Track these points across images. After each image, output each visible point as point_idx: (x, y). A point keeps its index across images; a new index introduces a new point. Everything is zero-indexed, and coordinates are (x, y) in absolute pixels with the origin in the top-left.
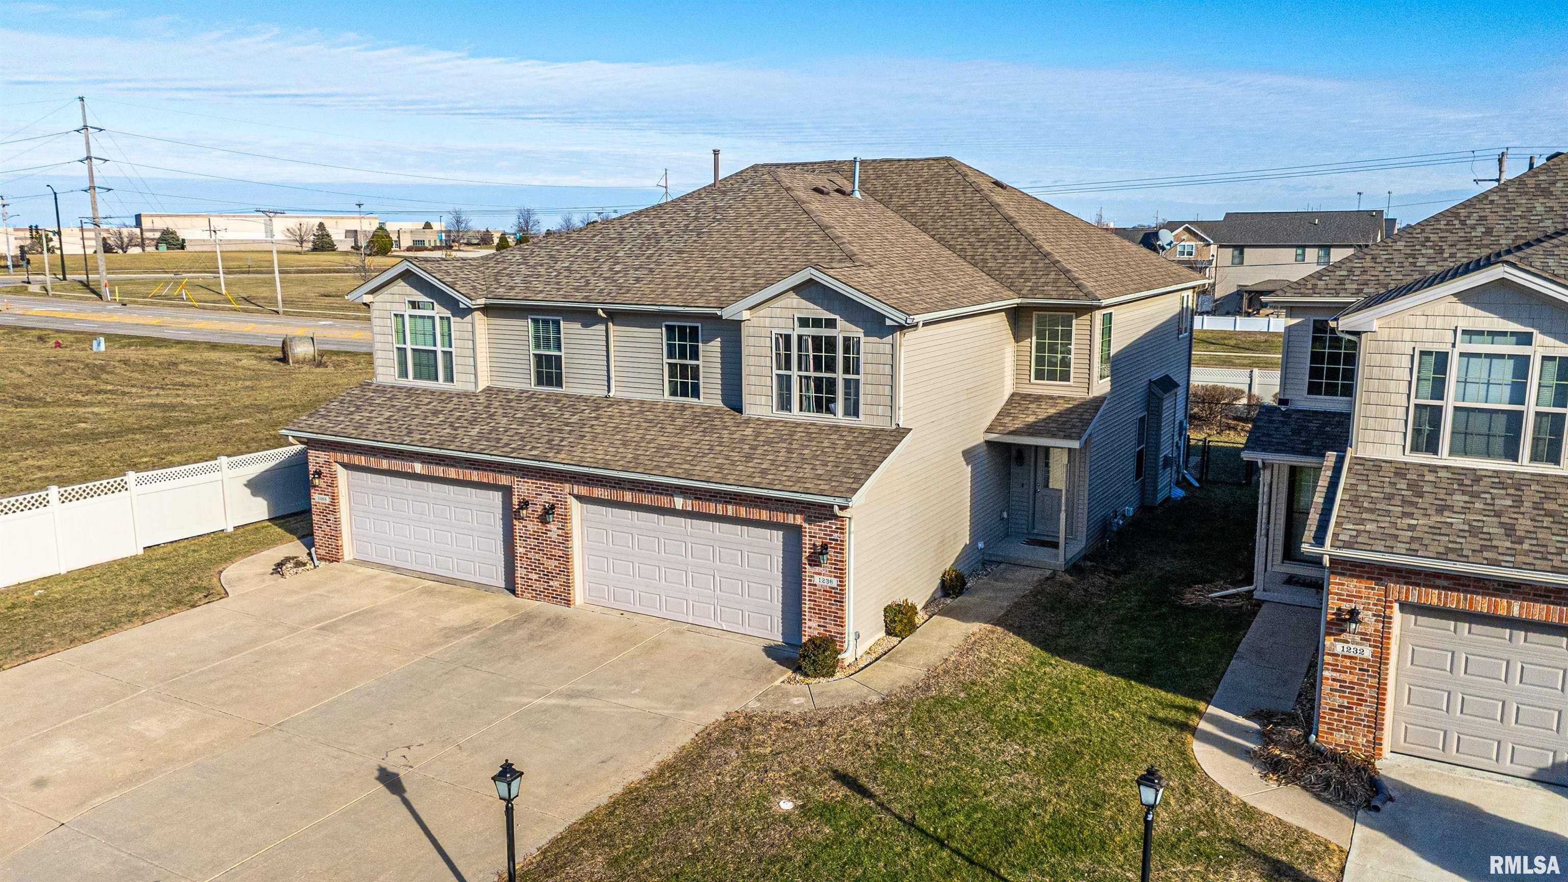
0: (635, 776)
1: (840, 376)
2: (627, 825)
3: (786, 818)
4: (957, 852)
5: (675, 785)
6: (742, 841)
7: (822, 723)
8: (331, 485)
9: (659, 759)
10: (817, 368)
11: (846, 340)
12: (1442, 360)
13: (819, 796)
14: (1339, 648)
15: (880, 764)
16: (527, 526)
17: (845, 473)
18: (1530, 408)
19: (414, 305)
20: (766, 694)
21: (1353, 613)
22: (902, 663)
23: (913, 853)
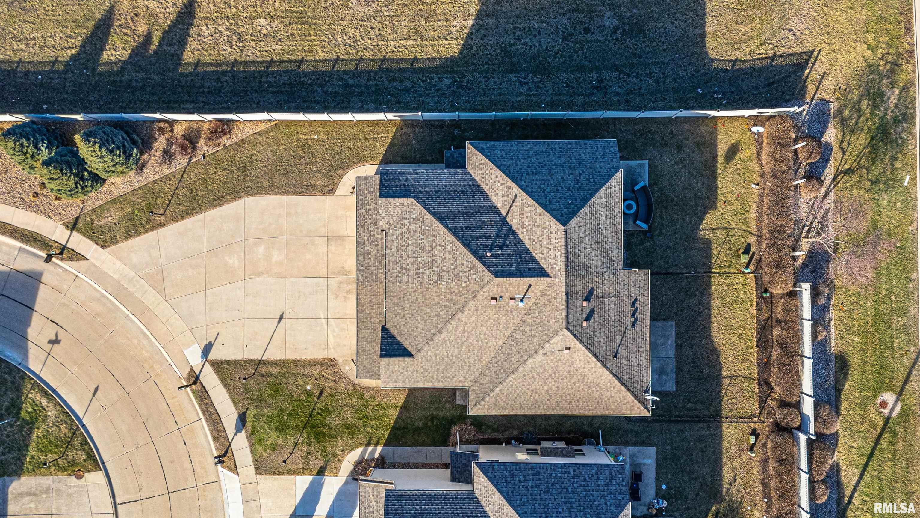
2: (289, 367)
3: (306, 390)
4: (308, 420)
5: (304, 366)
6: (294, 387)
7: (340, 378)
13: (314, 392)
15: (331, 396)
23: (305, 414)
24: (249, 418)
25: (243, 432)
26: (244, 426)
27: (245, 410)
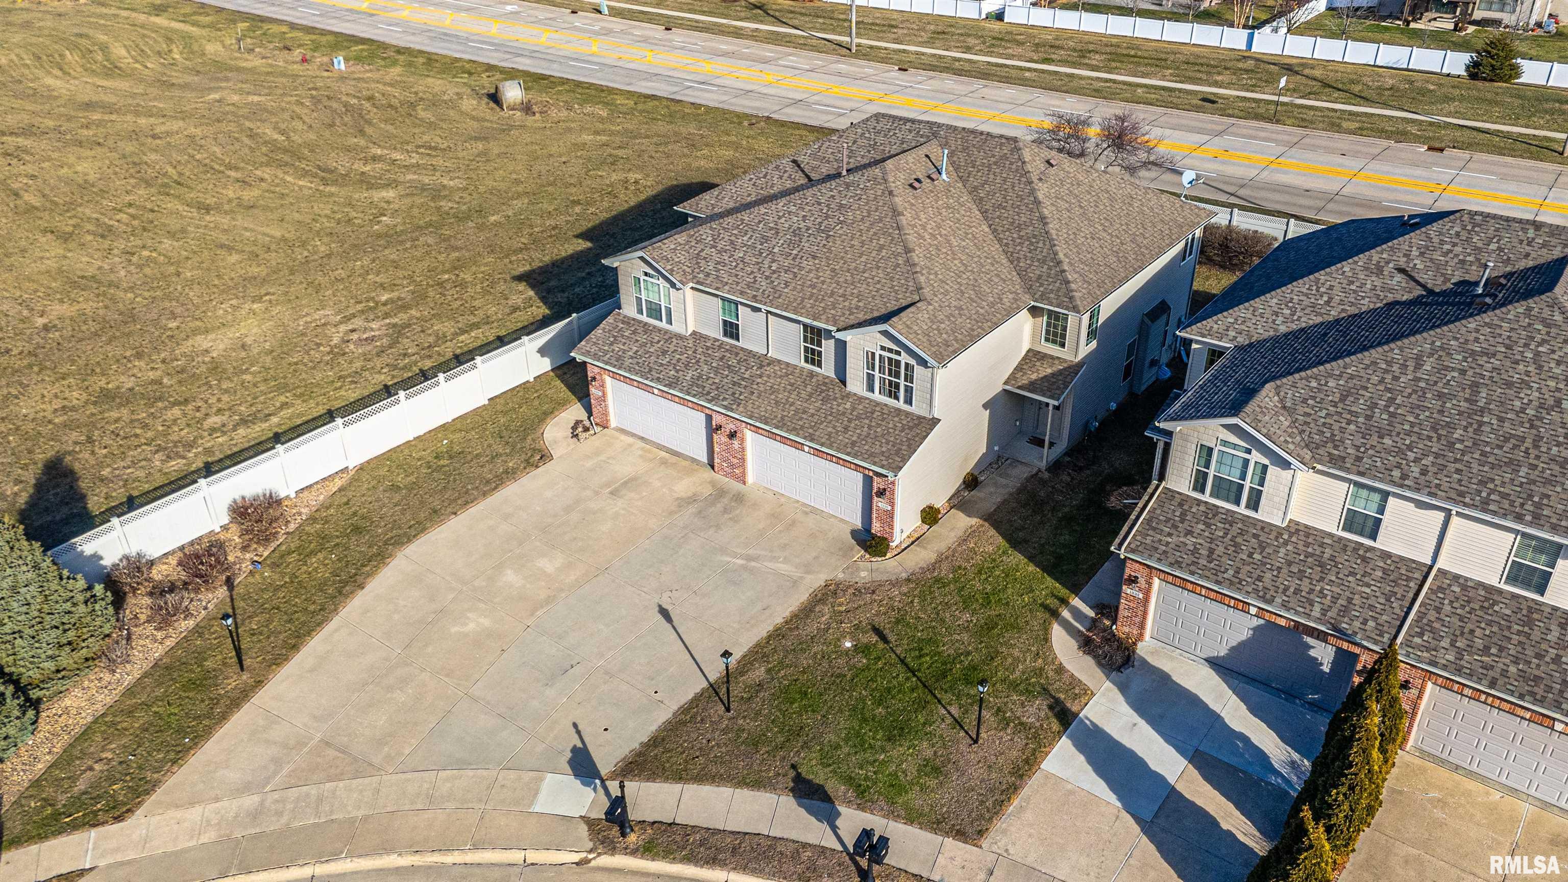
0: (779, 620)
1: (902, 383)
2: (775, 650)
3: (849, 649)
4: (919, 679)
5: (797, 628)
6: (825, 664)
7: (874, 592)
8: (602, 386)
9: (790, 609)
10: (890, 375)
11: (907, 365)
12: (1210, 450)
13: (865, 640)
14: (1129, 591)
15: (898, 622)
16: (720, 438)
17: (897, 453)
18: (1247, 484)
19: (646, 274)
20: (847, 568)
21: (1136, 578)
22: (925, 548)
23: (900, 678)
24: (818, 775)
25: (842, 809)
26: (827, 798)
27: (792, 774)
